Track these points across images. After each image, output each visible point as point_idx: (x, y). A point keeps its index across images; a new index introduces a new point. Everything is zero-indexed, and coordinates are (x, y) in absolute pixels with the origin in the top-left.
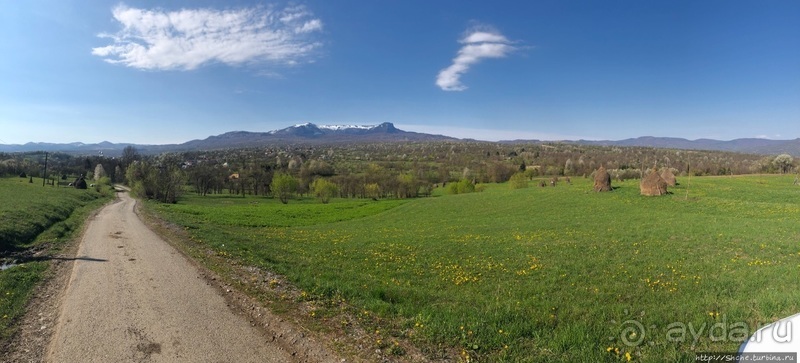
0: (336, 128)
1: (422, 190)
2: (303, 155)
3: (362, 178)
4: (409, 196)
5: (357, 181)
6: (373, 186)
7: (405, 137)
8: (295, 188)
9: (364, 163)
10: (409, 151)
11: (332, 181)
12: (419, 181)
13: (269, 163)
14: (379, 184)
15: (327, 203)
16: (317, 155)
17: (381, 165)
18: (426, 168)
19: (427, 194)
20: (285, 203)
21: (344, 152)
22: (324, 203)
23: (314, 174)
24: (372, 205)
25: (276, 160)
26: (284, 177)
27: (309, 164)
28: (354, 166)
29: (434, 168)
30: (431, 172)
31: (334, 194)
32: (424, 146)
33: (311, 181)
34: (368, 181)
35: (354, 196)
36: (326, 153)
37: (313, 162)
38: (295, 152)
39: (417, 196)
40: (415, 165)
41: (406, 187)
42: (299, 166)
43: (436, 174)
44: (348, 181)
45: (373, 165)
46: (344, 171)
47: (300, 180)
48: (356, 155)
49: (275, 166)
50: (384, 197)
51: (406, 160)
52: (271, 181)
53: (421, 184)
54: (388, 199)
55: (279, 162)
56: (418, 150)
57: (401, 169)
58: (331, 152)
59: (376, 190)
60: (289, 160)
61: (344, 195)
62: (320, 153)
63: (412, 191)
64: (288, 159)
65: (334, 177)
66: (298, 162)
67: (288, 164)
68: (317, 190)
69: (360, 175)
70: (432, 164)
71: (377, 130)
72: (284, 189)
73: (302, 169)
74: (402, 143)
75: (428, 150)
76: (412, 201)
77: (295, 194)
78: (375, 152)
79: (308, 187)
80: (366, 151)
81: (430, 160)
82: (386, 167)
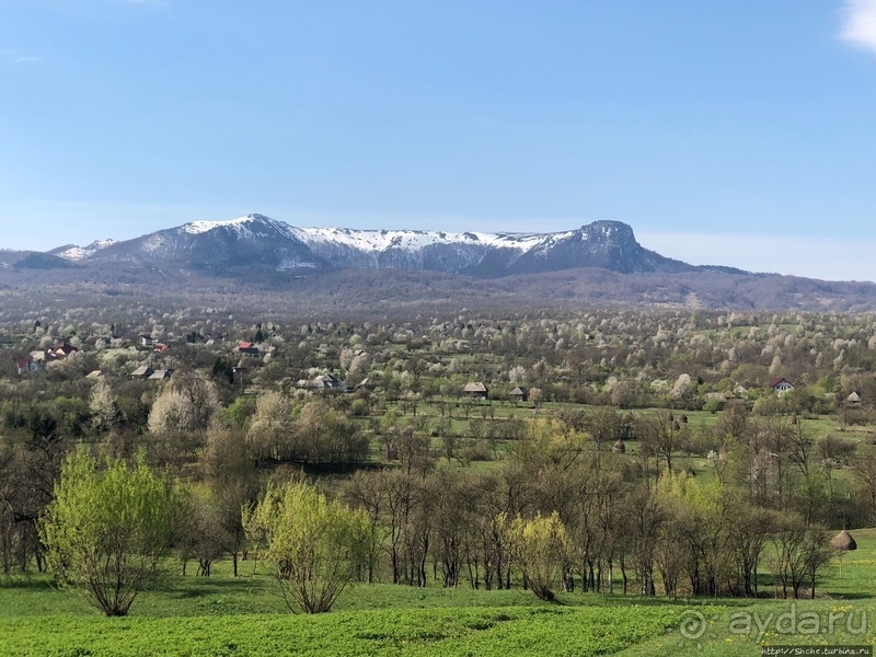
0: (383, 243)
1: (772, 557)
2: (224, 371)
3: (490, 485)
4: (705, 589)
5: (468, 499)
6: (537, 529)
7: (684, 291)
8: (174, 534)
9: (502, 413)
10: (710, 360)
11: (355, 499)
12: (756, 512)
13: (52, 407)
14: (567, 520)
15: (324, 608)
16: (291, 367)
17: (578, 424)
18: (790, 449)
19: (798, 584)
20: (118, 612)
21: (416, 355)
22: (311, 608)
23: (266, 462)
24: (536, 625)
25: (86, 391)
26: (114, 475)
27: (249, 411)
28: (459, 428)
29: (837, 451)
30: (817, 466)
31: (361, 560)
32: (777, 339)
33: (253, 500)
34: (519, 504)
35: (452, 576)
36: (332, 360)
37: (269, 400)
38: (186, 353)
39: (745, 588)
40: (737, 428)
41: (692, 536)
42: (202, 420)
43: (844, 479)
44: (429, 500)
45: (544, 424)
46: (413, 450)
47: (203, 493)
48: (465, 372)
49: (82, 424)
50: (590, 584)
51: (689, 402)
52: (48, 497)
53: (764, 528)
54: (612, 600)
55: (101, 399)
56: (751, 355)
57: (668, 446)
58: (353, 356)
59: (555, 547)
60: (155, 389)
61: (408, 570)
62: (305, 360)
63: (722, 561)
64: (147, 387)
65: (362, 478)
66: (198, 401)
67: (146, 411)
68: (276, 543)
69: (481, 469)
70: (823, 428)
71: (567, 255)
72: (112, 541)
73: (215, 434)
74: (671, 321)
75: (799, 356)
76: (721, 612)
77: (171, 563)
78: (554, 359)
79: (236, 528)
80: (512, 351)
81: (809, 406)
82: (602, 437)
